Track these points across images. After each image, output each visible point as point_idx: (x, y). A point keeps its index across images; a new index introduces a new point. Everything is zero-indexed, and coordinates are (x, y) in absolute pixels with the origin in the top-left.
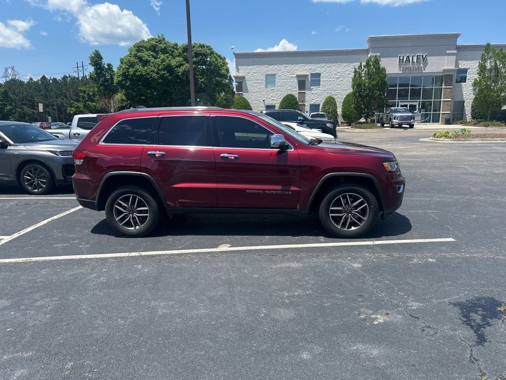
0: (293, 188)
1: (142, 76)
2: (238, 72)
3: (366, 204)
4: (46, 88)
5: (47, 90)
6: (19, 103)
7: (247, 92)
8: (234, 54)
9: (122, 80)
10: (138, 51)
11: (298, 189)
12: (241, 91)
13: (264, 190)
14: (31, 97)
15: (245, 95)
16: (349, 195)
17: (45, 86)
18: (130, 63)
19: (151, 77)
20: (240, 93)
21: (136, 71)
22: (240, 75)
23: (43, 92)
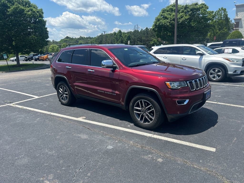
0: (117, 92)
1: (162, 25)
2: (237, 16)
3: (153, 109)
4: (147, 33)
5: (147, 34)
6: (137, 40)
7: (242, 27)
8: (235, 5)
9: (155, 28)
10: (163, 13)
11: (119, 93)
12: (238, 28)
13: (105, 91)
14: (141, 37)
15: (240, 30)
16: (143, 101)
17: (147, 32)
18: (158, 19)
19: (166, 25)
20: (237, 28)
21: (160, 23)
22: (238, 18)
23: (146, 35)
